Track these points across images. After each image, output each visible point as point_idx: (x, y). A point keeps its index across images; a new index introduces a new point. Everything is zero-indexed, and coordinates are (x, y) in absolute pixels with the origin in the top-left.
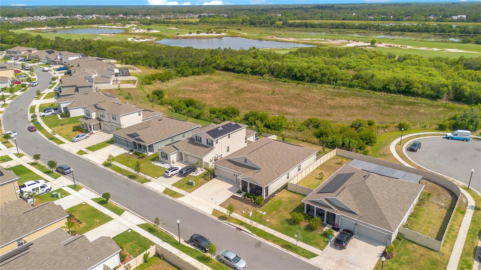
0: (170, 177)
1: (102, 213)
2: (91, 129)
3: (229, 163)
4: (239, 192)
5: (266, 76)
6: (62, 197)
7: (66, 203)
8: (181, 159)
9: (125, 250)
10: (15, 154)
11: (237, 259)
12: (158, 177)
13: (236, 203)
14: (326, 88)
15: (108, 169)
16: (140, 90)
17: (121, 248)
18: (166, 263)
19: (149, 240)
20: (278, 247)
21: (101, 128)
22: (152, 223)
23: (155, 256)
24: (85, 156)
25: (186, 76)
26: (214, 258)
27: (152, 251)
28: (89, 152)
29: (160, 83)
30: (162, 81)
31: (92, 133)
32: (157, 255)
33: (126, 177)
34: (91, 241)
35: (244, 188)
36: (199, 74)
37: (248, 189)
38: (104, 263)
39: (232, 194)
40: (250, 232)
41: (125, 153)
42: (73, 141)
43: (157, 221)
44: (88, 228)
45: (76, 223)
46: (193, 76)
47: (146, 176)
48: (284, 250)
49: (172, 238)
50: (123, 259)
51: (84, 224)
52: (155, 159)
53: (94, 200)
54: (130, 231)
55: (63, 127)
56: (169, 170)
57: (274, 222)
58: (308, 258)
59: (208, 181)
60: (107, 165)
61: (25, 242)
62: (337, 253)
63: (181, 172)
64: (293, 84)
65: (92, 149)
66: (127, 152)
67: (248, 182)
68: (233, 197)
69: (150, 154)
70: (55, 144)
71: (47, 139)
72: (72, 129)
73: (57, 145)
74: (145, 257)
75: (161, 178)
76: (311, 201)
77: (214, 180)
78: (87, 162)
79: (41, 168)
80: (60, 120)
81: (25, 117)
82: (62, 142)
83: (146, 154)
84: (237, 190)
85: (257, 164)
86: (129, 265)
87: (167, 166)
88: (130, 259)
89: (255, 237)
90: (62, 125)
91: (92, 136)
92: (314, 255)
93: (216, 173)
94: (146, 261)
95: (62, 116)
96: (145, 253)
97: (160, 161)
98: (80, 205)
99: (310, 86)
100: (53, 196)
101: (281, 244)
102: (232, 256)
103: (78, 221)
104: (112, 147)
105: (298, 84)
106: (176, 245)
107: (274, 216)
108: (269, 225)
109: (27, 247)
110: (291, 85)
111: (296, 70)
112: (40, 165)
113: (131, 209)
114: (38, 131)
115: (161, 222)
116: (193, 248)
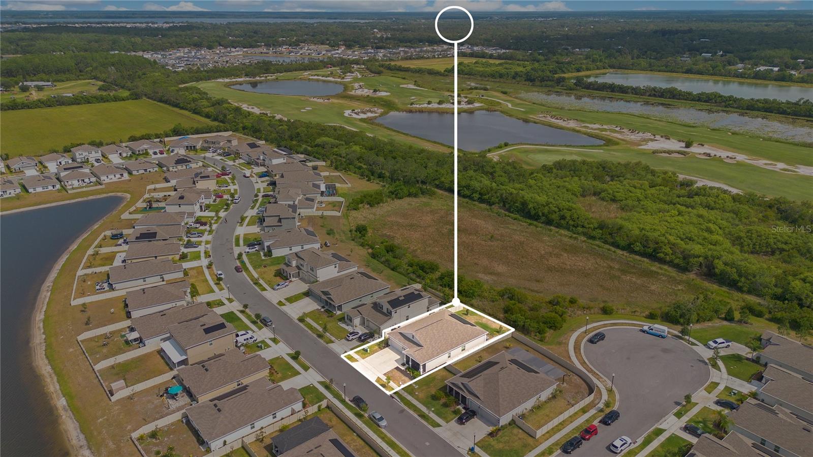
0: (351, 341)
1: (293, 367)
2: (290, 276)
3: (400, 336)
4: (403, 365)
5: (495, 208)
6: (265, 349)
7: (267, 354)
8: (363, 323)
9: (306, 400)
10: (226, 298)
11: (381, 419)
12: (341, 339)
13: (398, 374)
14: (561, 235)
15: (301, 324)
16: (344, 220)
17: (304, 398)
18: (333, 414)
19: (324, 395)
20: (416, 416)
21: (299, 276)
22: (328, 381)
23: (326, 407)
24: (283, 308)
25: (400, 198)
26: (366, 415)
27: (324, 404)
28: (288, 303)
29: (368, 208)
30: (371, 206)
31: (291, 281)
32: (328, 407)
33: (315, 336)
34: (285, 390)
35: (408, 362)
36: (416, 196)
37: (410, 363)
38: (292, 407)
39: (397, 365)
40: (399, 401)
41: (318, 309)
42: (274, 289)
43: (331, 381)
44: (284, 378)
45: (275, 374)
46: (408, 198)
47: (331, 336)
48: (419, 419)
49: (341, 396)
50: (304, 406)
51: (279, 375)
52: (342, 319)
53: (288, 354)
54: (311, 386)
55: (266, 269)
56: (351, 334)
57: (421, 395)
58: (434, 427)
59: (381, 349)
60: (301, 320)
61: (242, 384)
62: (458, 427)
63: (360, 337)
64: (524, 223)
65: (290, 300)
66: (320, 308)
67: (411, 358)
68: (397, 368)
69: (339, 313)
70: (259, 290)
71: (252, 283)
72: (274, 274)
73: (260, 292)
74: (319, 407)
75: (343, 340)
76: (452, 383)
77: (387, 349)
78: (285, 314)
79: (248, 317)
80: (263, 260)
81: (231, 252)
82: (265, 289)
83: (335, 312)
84: (402, 362)
85: (421, 342)
86: (307, 410)
87: (350, 329)
88: (309, 406)
89: (402, 405)
90: (265, 267)
91: (291, 285)
92: (439, 426)
93: (389, 343)
94: (319, 410)
95: (265, 255)
96: (319, 404)
97: (345, 323)
98: (278, 358)
99: (543, 230)
100: (258, 347)
101: (419, 414)
102: (378, 416)
103: (276, 372)
104: (307, 300)
105: (530, 224)
106: (343, 401)
107: (422, 390)
108: (416, 397)
109: (245, 388)
110: (521, 225)
111: (531, 206)
112: (247, 314)
113: (315, 367)
114: (244, 273)
115: (334, 383)
116: (354, 406)
